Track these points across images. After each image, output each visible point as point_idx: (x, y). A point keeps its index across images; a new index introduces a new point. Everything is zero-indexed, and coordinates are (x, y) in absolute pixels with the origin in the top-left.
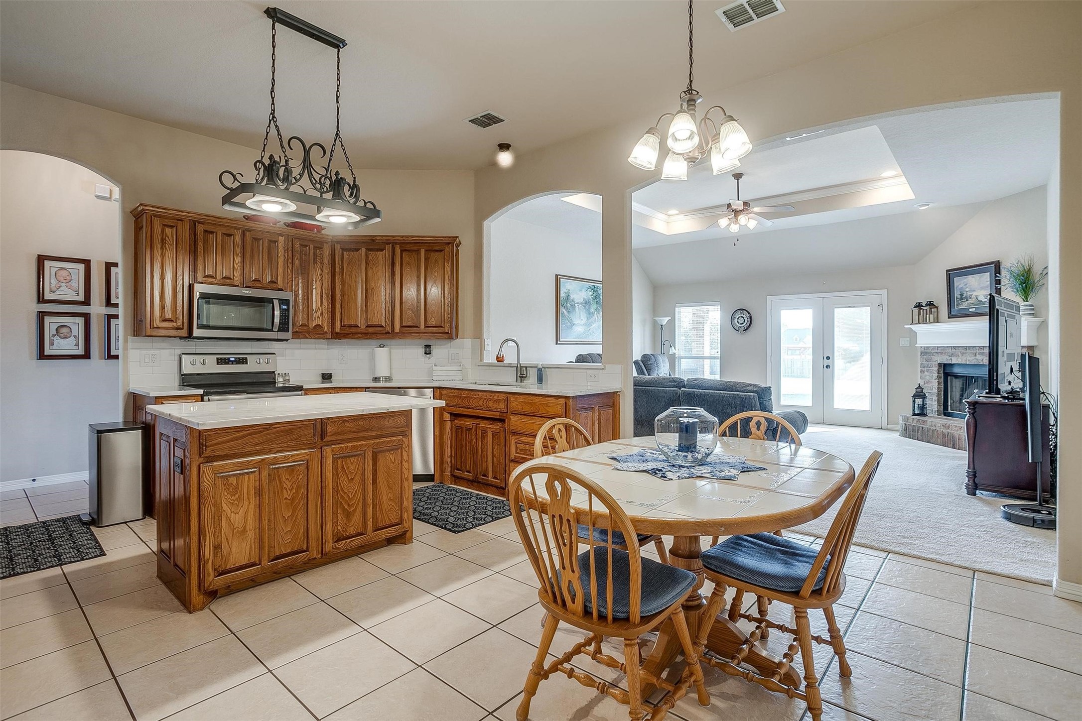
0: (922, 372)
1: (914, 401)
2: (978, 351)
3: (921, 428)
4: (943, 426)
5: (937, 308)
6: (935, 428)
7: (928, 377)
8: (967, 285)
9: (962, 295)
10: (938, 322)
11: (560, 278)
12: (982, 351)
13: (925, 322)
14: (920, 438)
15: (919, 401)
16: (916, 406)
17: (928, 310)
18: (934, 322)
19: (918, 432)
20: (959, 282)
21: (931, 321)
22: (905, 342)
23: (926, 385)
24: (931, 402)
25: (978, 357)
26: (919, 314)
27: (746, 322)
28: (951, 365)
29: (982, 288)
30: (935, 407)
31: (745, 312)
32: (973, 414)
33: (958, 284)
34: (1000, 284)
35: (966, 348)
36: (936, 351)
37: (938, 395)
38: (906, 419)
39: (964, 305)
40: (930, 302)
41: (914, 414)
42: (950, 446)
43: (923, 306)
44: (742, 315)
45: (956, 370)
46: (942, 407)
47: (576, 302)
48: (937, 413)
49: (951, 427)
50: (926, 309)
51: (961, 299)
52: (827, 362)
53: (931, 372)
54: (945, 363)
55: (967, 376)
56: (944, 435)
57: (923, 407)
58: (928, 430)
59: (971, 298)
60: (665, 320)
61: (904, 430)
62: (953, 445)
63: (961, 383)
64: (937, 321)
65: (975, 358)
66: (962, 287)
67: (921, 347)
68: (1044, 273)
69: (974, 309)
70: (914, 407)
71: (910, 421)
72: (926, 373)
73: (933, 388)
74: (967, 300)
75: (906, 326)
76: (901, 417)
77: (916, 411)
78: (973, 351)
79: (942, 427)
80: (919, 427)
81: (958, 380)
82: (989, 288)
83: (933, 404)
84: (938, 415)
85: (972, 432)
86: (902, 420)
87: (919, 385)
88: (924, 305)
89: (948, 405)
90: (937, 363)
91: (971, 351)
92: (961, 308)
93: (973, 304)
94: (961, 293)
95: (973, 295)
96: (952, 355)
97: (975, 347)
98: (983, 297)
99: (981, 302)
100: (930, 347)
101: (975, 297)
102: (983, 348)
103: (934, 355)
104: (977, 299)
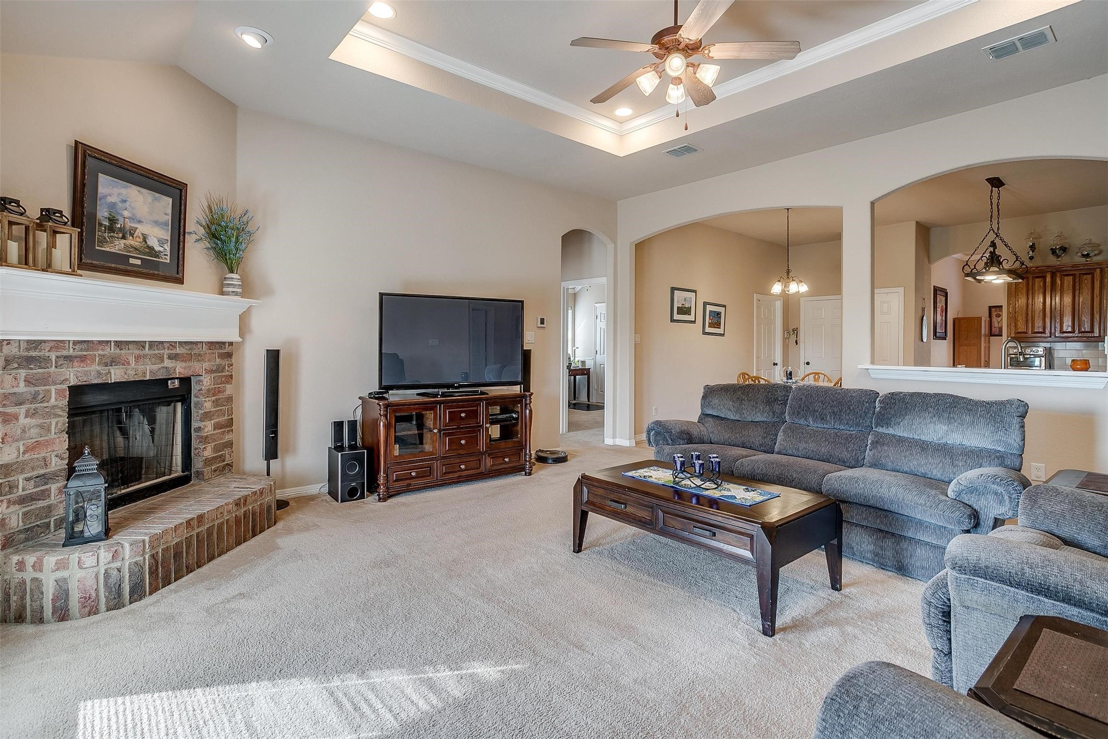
8: (127, 204)
9: (112, 220)
20: (108, 190)
23: (26, 457)
25: (168, 363)
29: (159, 223)
33: (106, 193)
39: (117, 246)
51: (111, 229)
53: (46, 415)
59: (132, 235)
69: (137, 262)
73: (53, 456)
74: (124, 237)
78: (157, 352)
82: (169, 228)
90: (65, 386)
91: (154, 352)
92: (108, 249)
93: (136, 249)
94: (110, 215)
95: (138, 231)
96: (112, 362)
97: (162, 343)
98: (157, 243)
99: (151, 250)
100: (45, 341)
101: (142, 237)
102: (172, 345)
103: (60, 363)
104: (146, 242)
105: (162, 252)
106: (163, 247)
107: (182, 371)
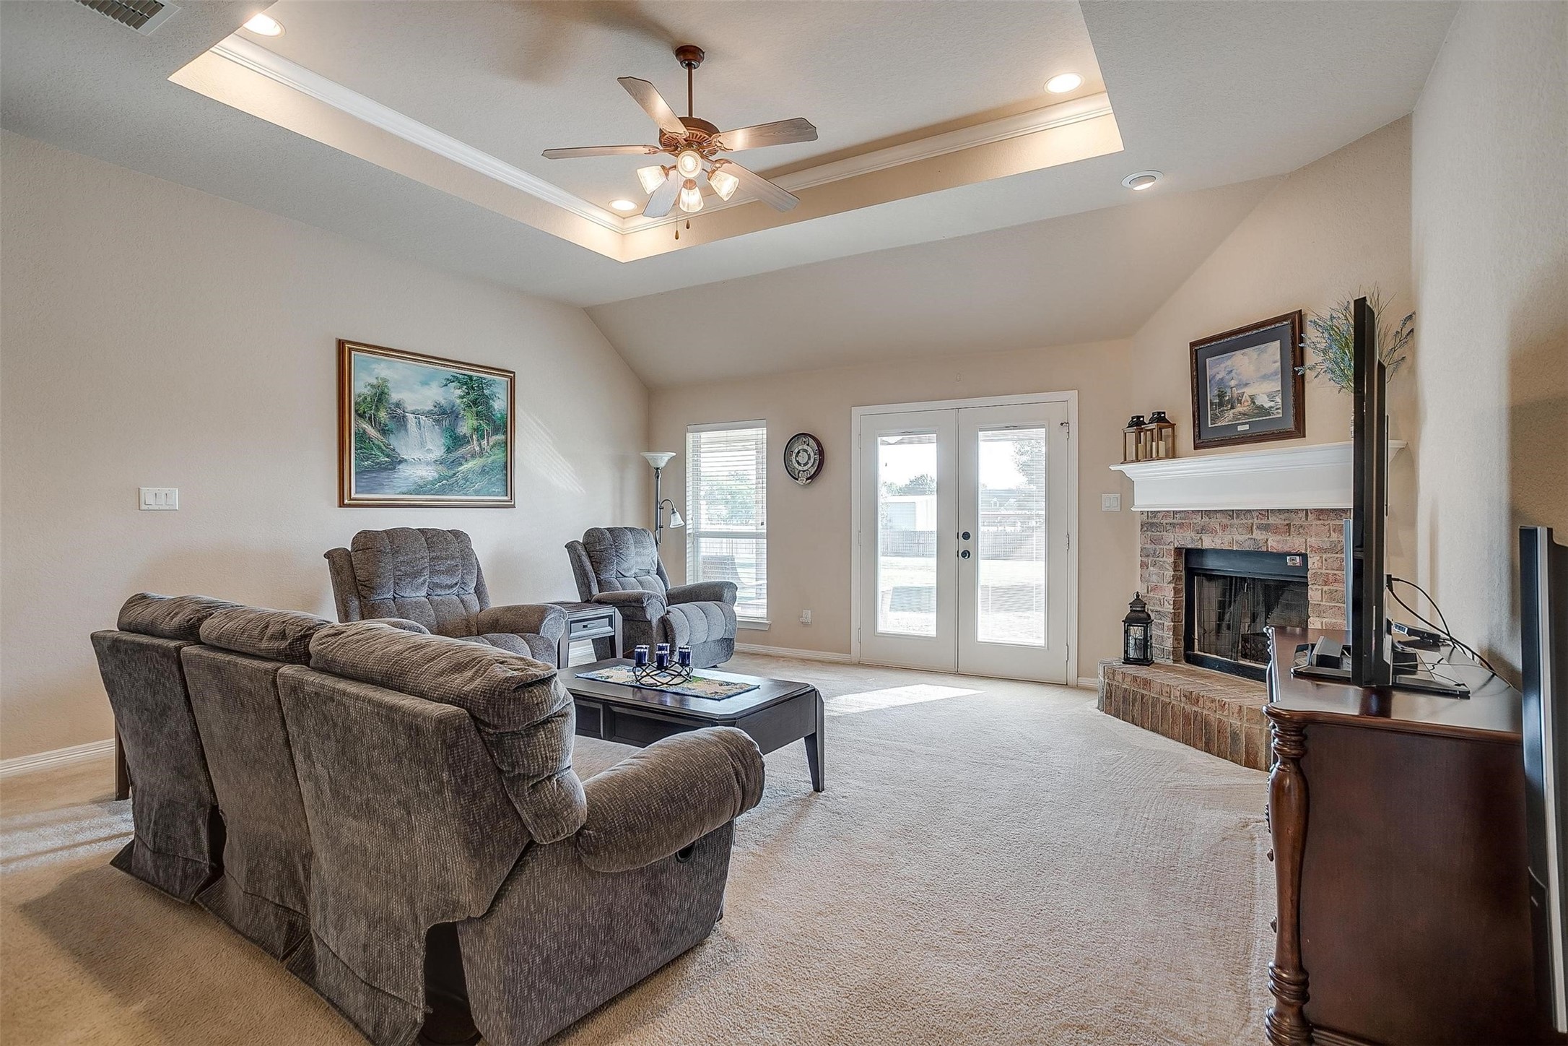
0: (1144, 565)
1: (1127, 632)
2: (1256, 521)
3: (1139, 697)
4: (1185, 696)
5: (1173, 426)
6: (1168, 700)
7: (1154, 578)
8: (1233, 373)
9: (1221, 395)
10: (1174, 457)
11: (350, 349)
12: (1265, 521)
13: (1149, 457)
14: (1138, 720)
15: (1136, 632)
16: (1132, 642)
17: (1155, 431)
18: (1167, 457)
19: (1133, 705)
20: (1217, 368)
21: (1160, 456)
22: (1110, 502)
23: (1151, 594)
24: (1159, 633)
25: (1258, 535)
26: (1138, 441)
27: (812, 460)
28: (1200, 552)
29: (1265, 377)
30: (1169, 644)
31: (811, 441)
32: (1296, 761)
33: (1215, 370)
34: (1302, 364)
35: (1230, 514)
36: (1171, 521)
37: (1175, 617)
38: (1110, 673)
39: (1227, 418)
40: (1159, 413)
41: (1127, 660)
42: (1199, 744)
43: (1145, 424)
44: (806, 447)
45: (1211, 563)
46: (1182, 643)
47: (409, 408)
48: (1171, 657)
49: (1201, 699)
50: (1152, 430)
51: (1221, 404)
52: (964, 544)
53: (1161, 567)
54: (1189, 546)
55: (1231, 577)
56: (1186, 717)
57: (1145, 644)
58: (1155, 701)
59: (1240, 402)
60: (663, 459)
61: (1107, 697)
62: (1207, 744)
63: (1219, 591)
64: (1172, 454)
65: (1249, 536)
66: (1222, 379)
67: (1142, 513)
68: (1405, 332)
69: (1246, 427)
70: (1127, 644)
71: (1119, 678)
72: (1152, 569)
73: (1164, 600)
74: (1232, 408)
75: (1113, 468)
76: (1101, 668)
77: (1132, 654)
78: (1244, 521)
79: (1183, 699)
80: (1135, 693)
81: (1213, 584)
82: (1280, 376)
83: (1164, 636)
84: (1175, 661)
85: (1290, 830)
86: (1102, 673)
87: (1138, 596)
88: (1147, 422)
89: (1194, 639)
90: (1172, 548)
91: (1242, 522)
92: (1219, 424)
93: (1244, 414)
94: (1219, 391)
95: (1245, 394)
96: (1202, 529)
97: (1250, 511)
98: (1267, 399)
99: (1261, 410)
100: (1159, 512)
101: (1249, 400)
102: (1267, 513)
103: (1168, 529)
104: (1254, 403)
105: (1273, 407)
106: (1273, 401)
107: (1274, 544)
